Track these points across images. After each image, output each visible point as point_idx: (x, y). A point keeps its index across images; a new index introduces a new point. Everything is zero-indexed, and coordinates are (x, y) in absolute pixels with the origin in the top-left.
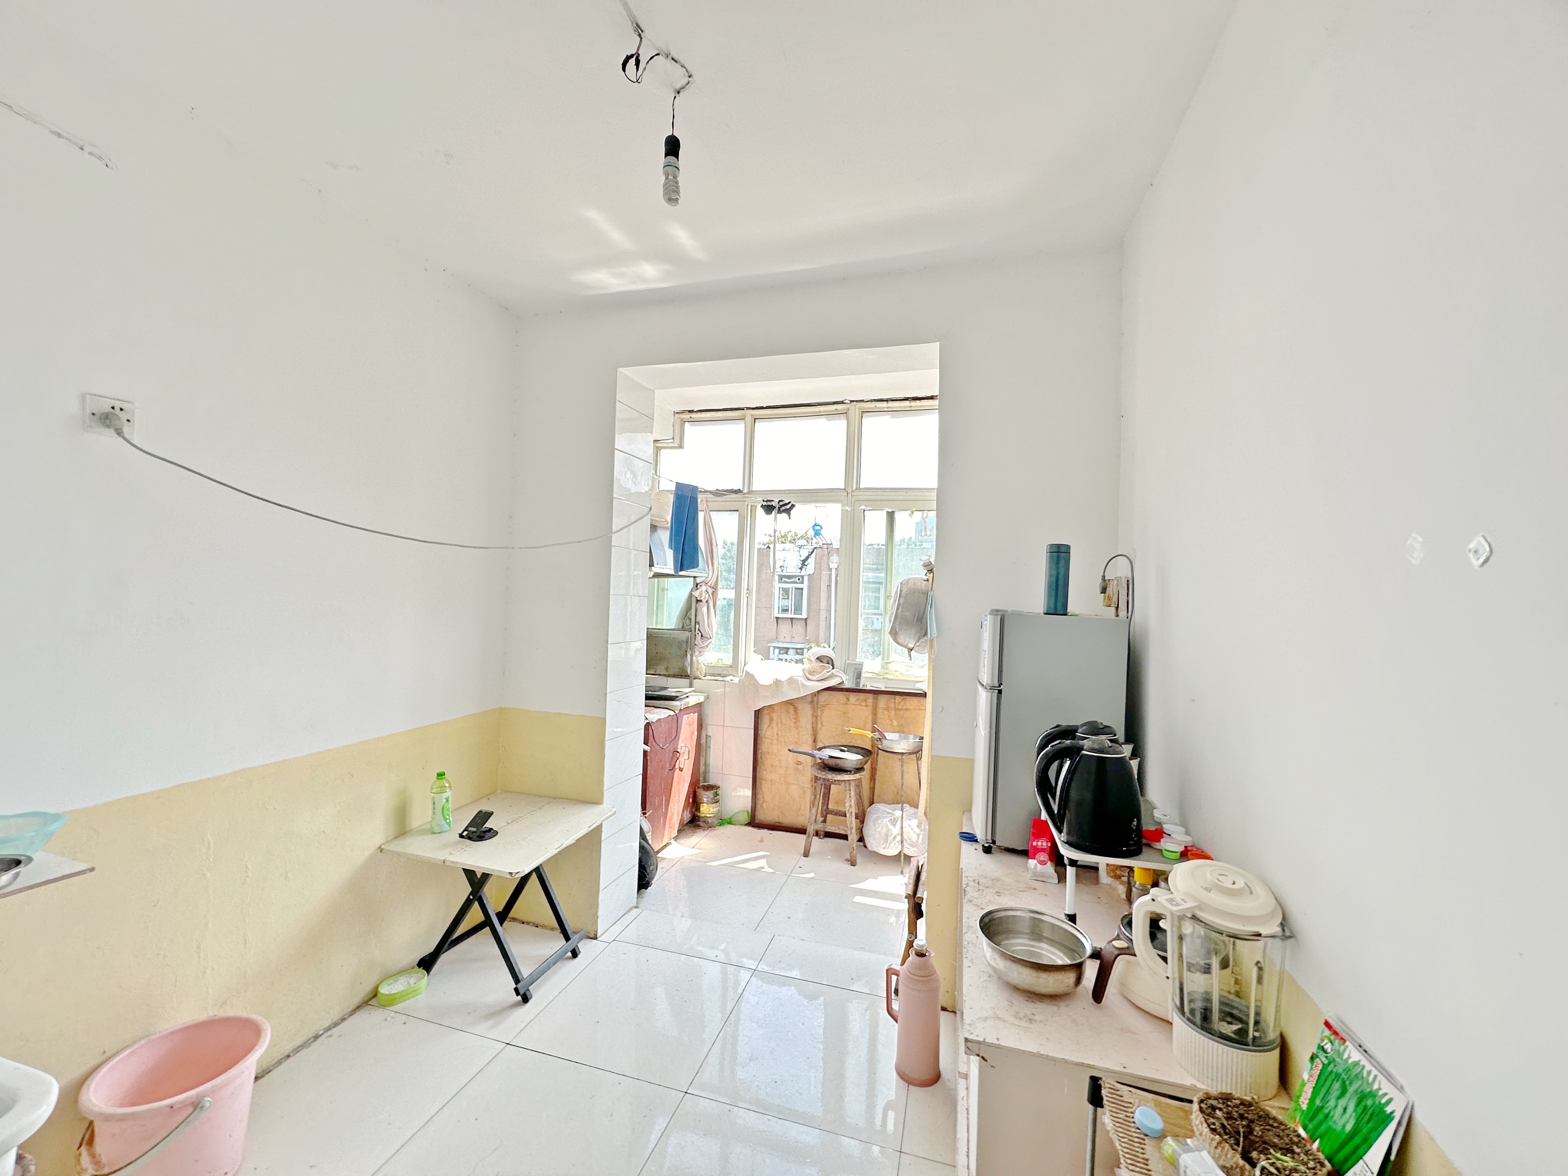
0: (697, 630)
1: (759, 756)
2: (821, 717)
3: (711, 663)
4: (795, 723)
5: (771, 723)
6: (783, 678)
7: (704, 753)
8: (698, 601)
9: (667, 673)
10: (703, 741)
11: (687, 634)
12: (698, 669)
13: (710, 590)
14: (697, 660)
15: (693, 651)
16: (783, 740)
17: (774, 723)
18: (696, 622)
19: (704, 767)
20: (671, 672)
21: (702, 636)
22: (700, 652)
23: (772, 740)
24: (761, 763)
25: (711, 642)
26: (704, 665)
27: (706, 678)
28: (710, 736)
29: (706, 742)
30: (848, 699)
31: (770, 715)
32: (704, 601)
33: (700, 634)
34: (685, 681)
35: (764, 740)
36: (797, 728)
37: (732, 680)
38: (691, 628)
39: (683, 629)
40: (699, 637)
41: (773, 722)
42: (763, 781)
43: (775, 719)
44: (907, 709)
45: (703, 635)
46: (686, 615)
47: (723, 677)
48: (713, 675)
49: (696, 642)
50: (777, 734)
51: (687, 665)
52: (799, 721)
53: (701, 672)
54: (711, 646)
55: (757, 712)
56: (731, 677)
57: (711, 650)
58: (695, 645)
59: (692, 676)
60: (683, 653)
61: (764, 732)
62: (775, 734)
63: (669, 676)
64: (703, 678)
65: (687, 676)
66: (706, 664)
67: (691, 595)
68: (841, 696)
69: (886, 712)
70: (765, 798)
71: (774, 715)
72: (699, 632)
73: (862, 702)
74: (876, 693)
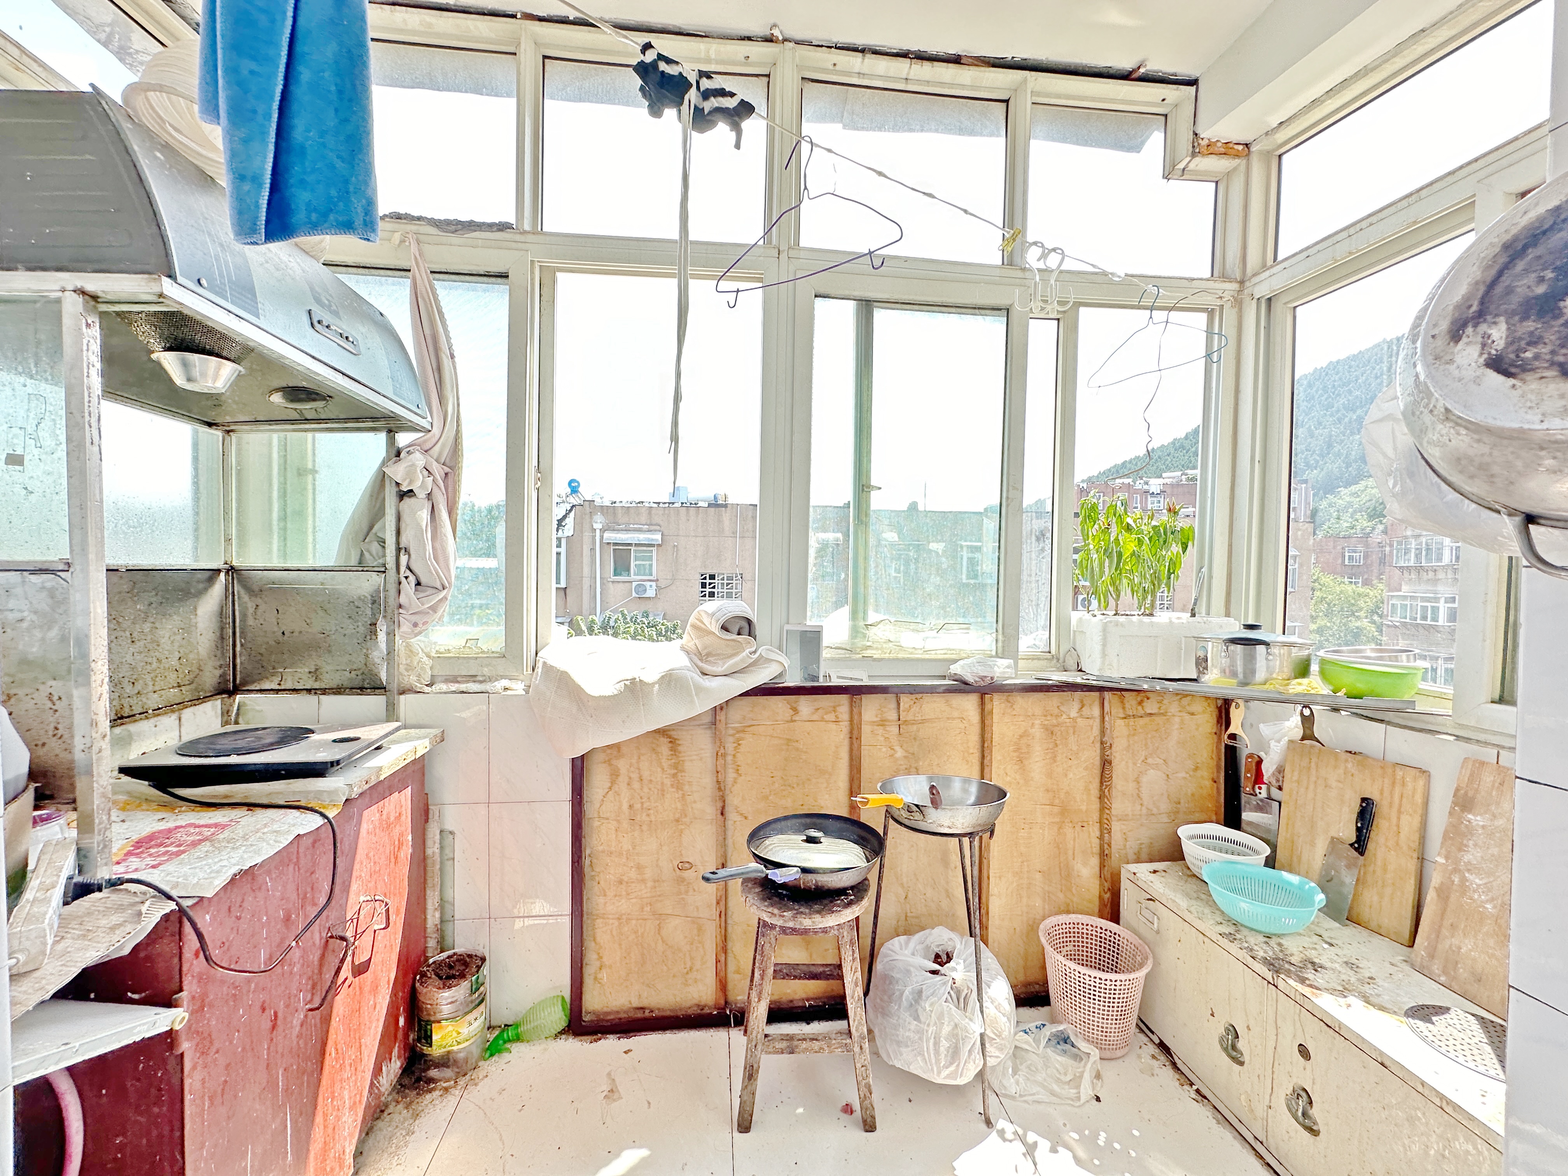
0: (403, 568)
1: (587, 862)
2: (734, 756)
3: (449, 651)
4: (674, 776)
5: (613, 782)
6: (651, 676)
7: (437, 880)
8: (404, 495)
9: (317, 685)
10: (432, 849)
11: (373, 581)
12: (409, 668)
13: (438, 470)
14: (408, 646)
15: (394, 623)
16: (644, 817)
17: (622, 780)
18: (399, 550)
19: (438, 915)
20: (329, 680)
21: (418, 584)
22: (415, 625)
23: (618, 821)
24: (593, 878)
25: (445, 598)
26: (429, 656)
27: (436, 688)
28: (451, 833)
29: (442, 848)
30: (795, 710)
31: (610, 765)
32: (421, 494)
33: (412, 579)
34: (374, 703)
35: (596, 823)
36: (678, 786)
37: (506, 689)
38: (384, 565)
39: (362, 566)
40: (408, 587)
41: (620, 779)
42: (599, 922)
43: (623, 771)
44: (923, 722)
45: (423, 580)
46: (371, 528)
47: (481, 682)
48: (455, 680)
49: (403, 600)
50: (631, 807)
51: (377, 661)
52: (683, 771)
53: (419, 676)
54: (445, 609)
55: (579, 763)
56: (505, 683)
57: (446, 619)
58: (400, 606)
59: (394, 687)
60: (362, 629)
61: (597, 805)
62: (625, 806)
63: (324, 691)
64: (427, 689)
65: (378, 688)
66: (433, 654)
67: (382, 478)
68: (780, 705)
69: (880, 730)
70: (605, 959)
71: (622, 765)
72: (408, 573)
73: (826, 713)
74: (854, 692)
